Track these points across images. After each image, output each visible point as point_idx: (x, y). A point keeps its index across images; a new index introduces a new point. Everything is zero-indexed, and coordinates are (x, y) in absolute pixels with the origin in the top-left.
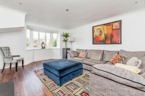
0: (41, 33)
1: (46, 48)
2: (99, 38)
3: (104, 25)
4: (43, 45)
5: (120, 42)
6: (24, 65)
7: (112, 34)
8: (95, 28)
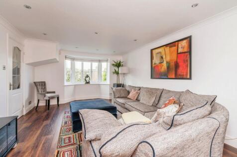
0: (85, 63)
1: (91, 83)
2: (160, 68)
3: (166, 45)
4: (87, 79)
5: (188, 77)
6: (59, 103)
7: (177, 62)
8: (154, 51)
